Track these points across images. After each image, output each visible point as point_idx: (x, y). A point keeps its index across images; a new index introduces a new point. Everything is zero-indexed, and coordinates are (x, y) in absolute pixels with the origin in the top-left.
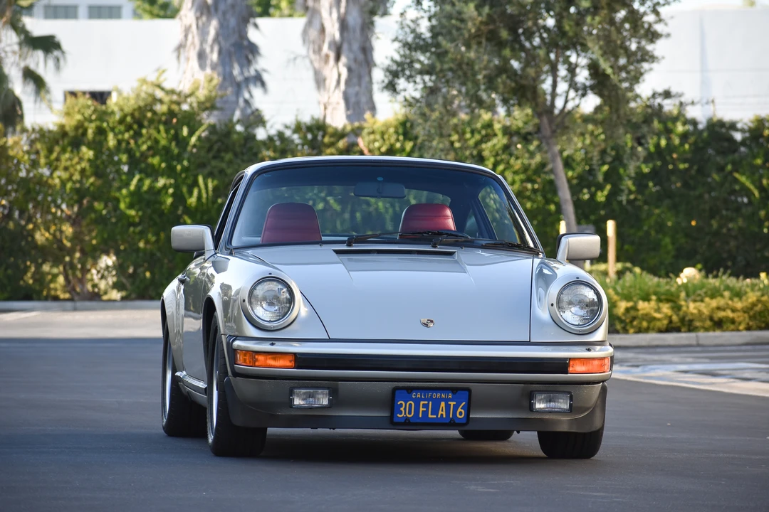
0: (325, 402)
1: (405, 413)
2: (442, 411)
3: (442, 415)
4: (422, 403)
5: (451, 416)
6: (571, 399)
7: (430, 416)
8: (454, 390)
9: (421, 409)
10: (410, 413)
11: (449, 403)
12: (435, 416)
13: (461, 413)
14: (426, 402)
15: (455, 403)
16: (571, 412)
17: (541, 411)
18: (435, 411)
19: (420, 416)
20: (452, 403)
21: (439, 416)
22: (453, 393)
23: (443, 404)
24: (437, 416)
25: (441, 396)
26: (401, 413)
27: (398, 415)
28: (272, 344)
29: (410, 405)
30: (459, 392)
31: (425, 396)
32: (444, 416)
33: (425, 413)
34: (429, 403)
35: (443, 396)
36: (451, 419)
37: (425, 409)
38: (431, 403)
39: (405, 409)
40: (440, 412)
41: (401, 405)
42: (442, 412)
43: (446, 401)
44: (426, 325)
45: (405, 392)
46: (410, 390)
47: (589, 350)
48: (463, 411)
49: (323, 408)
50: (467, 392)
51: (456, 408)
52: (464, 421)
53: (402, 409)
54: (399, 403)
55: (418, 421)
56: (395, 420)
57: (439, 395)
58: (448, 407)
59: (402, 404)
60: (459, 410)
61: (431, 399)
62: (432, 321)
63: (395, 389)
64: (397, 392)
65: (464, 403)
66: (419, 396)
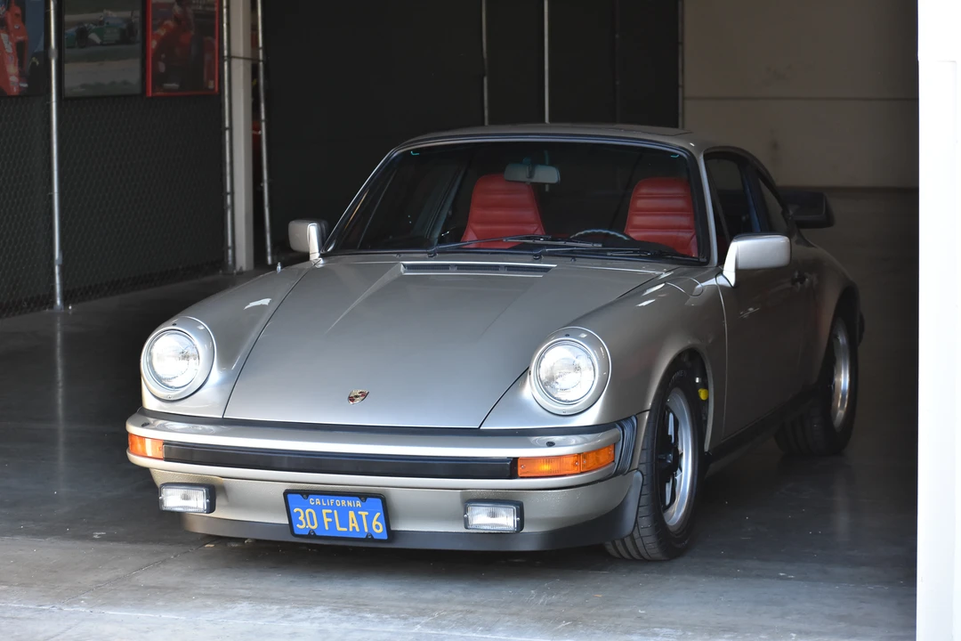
0: (201, 506)
1: (307, 524)
2: (353, 522)
3: (354, 528)
4: (324, 511)
5: (366, 530)
6: (520, 513)
7: (339, 529)
8: (363, 496)
9: (326, 520)
10: (313, 524)
11: (359, 513)
12: (345, 529)
13: (378, 527)
14: (330, 511)
15: (367, 513)
17: (478, 529)
18: (344, 523)
19: (327, 528)
20: (364, 514)
21: (351, 530)
22: (361, 500)
23: (352, 514)
24: (348, 529)
25: (346, 503)
26: (301, 523)
27: (298, 526)
28: (145, 425)
29: (310, 513)
30: (368, 499)
31: (326, 502)
32: (358, 530)
33: (332, 524)
34: (333, 512)
35: (350, 504)
36: (367, 534)
37: (330, 520)
38: (335, 512)
39: (305, 518)
40: (351, 525)
41: (299, 513)
42: (354, 524)
43: (356, 510)
44: (351, 399)
45: (299, 496)
46: (306, 494)
47: (551, 444)
48: (379, 524)
49: (198, 513)
50: (380, 500)
51: (369, 519)
52: (386, 537)
53: (301, 518)
54: (295, 510)
55: (326, 534)
56: (296, 532)
57: (343, 502)
58: (359, 518)
60: (375, 522)
61: (334, 507)
62: (363, 394)
63: (286, 493)
64: (289, 496)
65: (378, 514)
66: (318, 502)
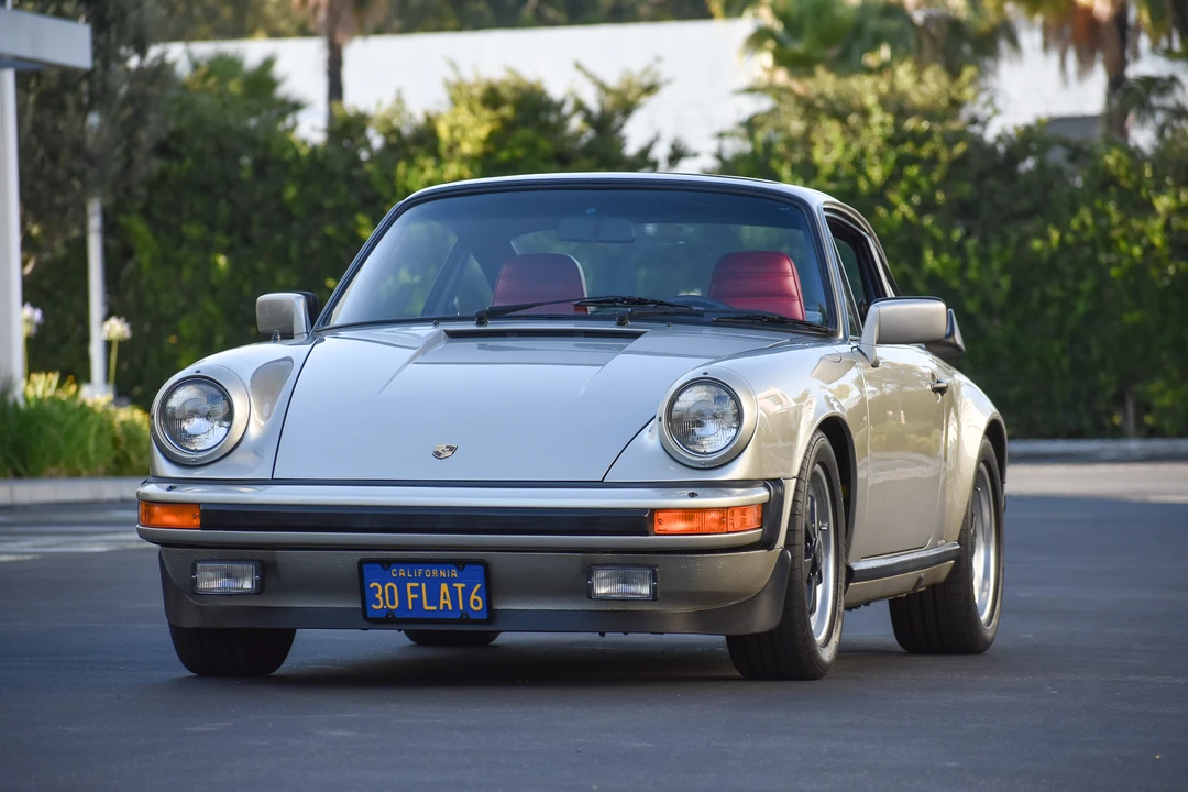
0: (247, 585)
1: (385, 603)
2: (445, 598)
3: (445, 605)
4: (409, 585)
5: (461, 608)
6: (654, 577)
7: (426, 608)
8: (460, 564)
9: (411, 596)
10: (392, 603)
11: (455, 585)
12: (434, 608)
13: (476, 603)
14: (416, 585)
15: (464, 585)
16: (655, 599)
17: (605, 599)
18: (434, 599)
19: (411, 608)
21: (442, 608)
22: (458, 570)
23: (444, 587)
24: (438, 606)
25: (439, 574)
26: (378, 603)
27: (373, 606)
28: (171, 488)
29: (391, 589)
30: (467, 567)
31: (412, 573)
32: (450, 608)
33: (418, 602)
34: (420, 586)
35: (443, 574)
36: (462, 612)
37: (416, 596)
38: (423, 585)
40: (442, 601)
41: (376, 589)
42: (445, 601)
43: (450, 581)
44: (437, 455)
45: (379, 567)
46: (387, 564)
47: (693, 495)
48: (479, 599)
49: (244, 594)
50: (481, 568)
51: (467, 593)
52: (485, 616)
53: (378, 596)
54: (372, 585)
55: (408, 616)
56: (369, 615)
57: (435, 572)
58: (453, 592)
59: (376, 587)
60: (473, 597)
61: (419, 580)
62: (452, 449)
63: (362, 563)
64: (365, 567)
65: (479, 586)
66: (402, 574)
